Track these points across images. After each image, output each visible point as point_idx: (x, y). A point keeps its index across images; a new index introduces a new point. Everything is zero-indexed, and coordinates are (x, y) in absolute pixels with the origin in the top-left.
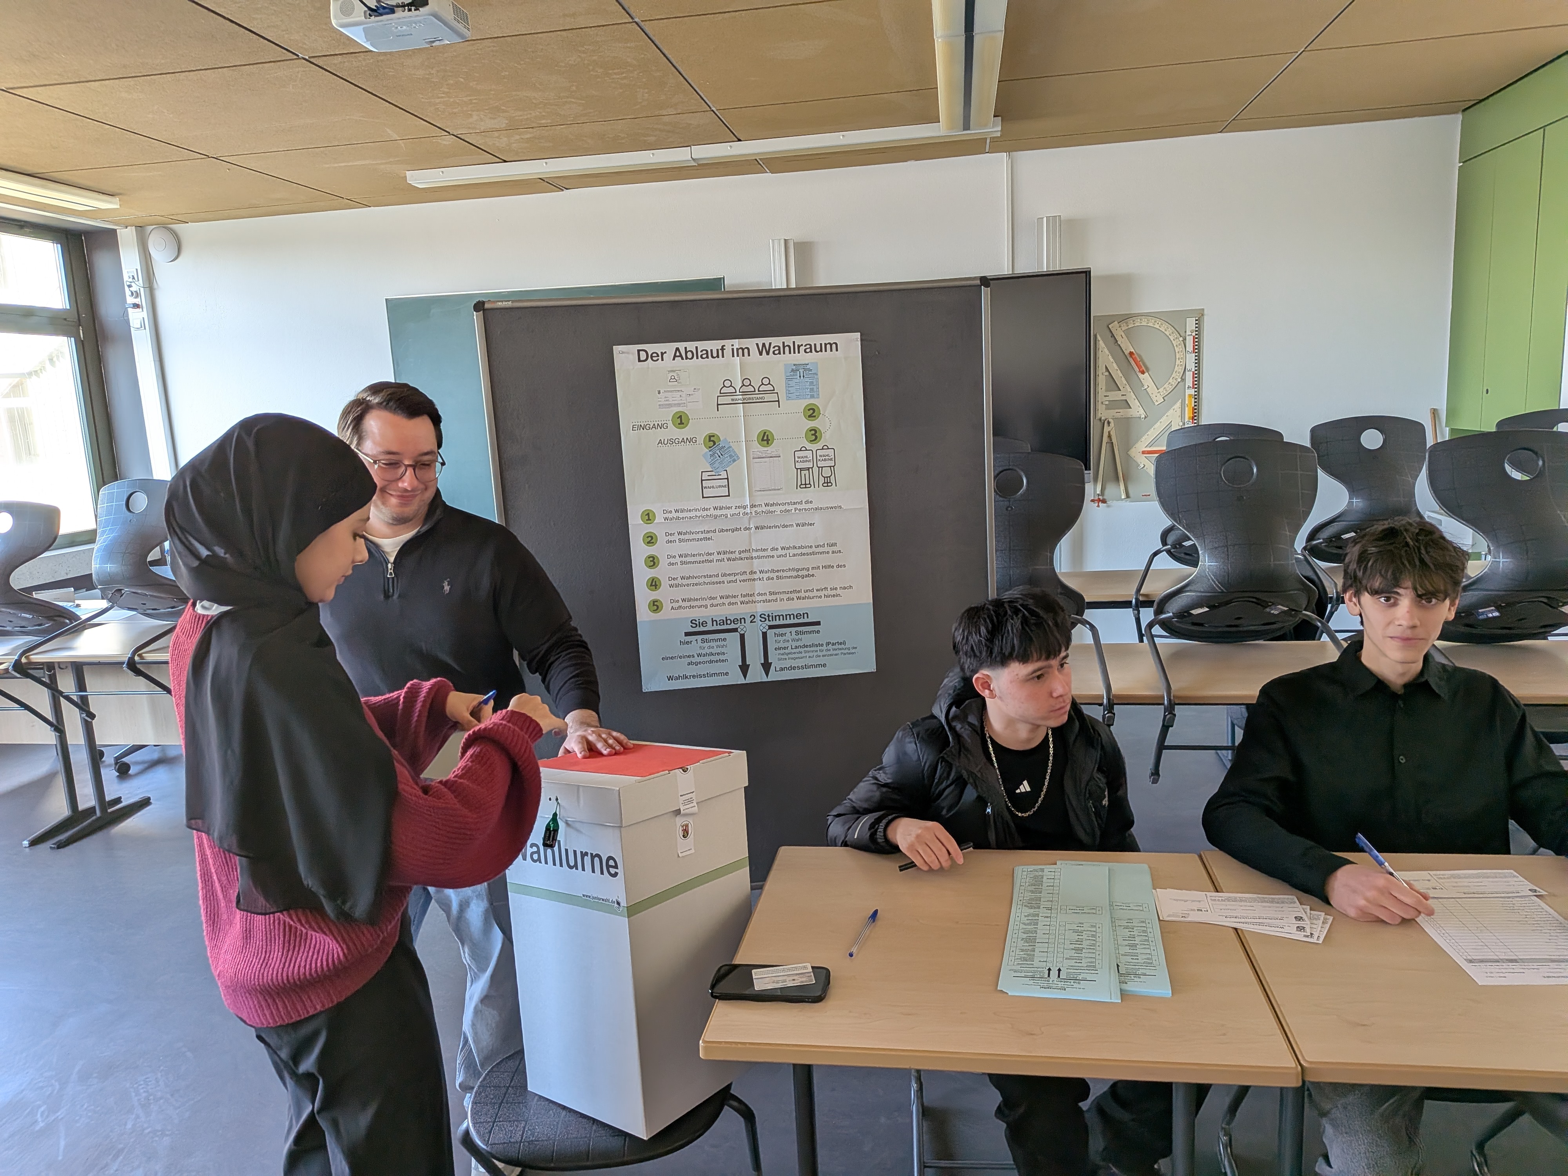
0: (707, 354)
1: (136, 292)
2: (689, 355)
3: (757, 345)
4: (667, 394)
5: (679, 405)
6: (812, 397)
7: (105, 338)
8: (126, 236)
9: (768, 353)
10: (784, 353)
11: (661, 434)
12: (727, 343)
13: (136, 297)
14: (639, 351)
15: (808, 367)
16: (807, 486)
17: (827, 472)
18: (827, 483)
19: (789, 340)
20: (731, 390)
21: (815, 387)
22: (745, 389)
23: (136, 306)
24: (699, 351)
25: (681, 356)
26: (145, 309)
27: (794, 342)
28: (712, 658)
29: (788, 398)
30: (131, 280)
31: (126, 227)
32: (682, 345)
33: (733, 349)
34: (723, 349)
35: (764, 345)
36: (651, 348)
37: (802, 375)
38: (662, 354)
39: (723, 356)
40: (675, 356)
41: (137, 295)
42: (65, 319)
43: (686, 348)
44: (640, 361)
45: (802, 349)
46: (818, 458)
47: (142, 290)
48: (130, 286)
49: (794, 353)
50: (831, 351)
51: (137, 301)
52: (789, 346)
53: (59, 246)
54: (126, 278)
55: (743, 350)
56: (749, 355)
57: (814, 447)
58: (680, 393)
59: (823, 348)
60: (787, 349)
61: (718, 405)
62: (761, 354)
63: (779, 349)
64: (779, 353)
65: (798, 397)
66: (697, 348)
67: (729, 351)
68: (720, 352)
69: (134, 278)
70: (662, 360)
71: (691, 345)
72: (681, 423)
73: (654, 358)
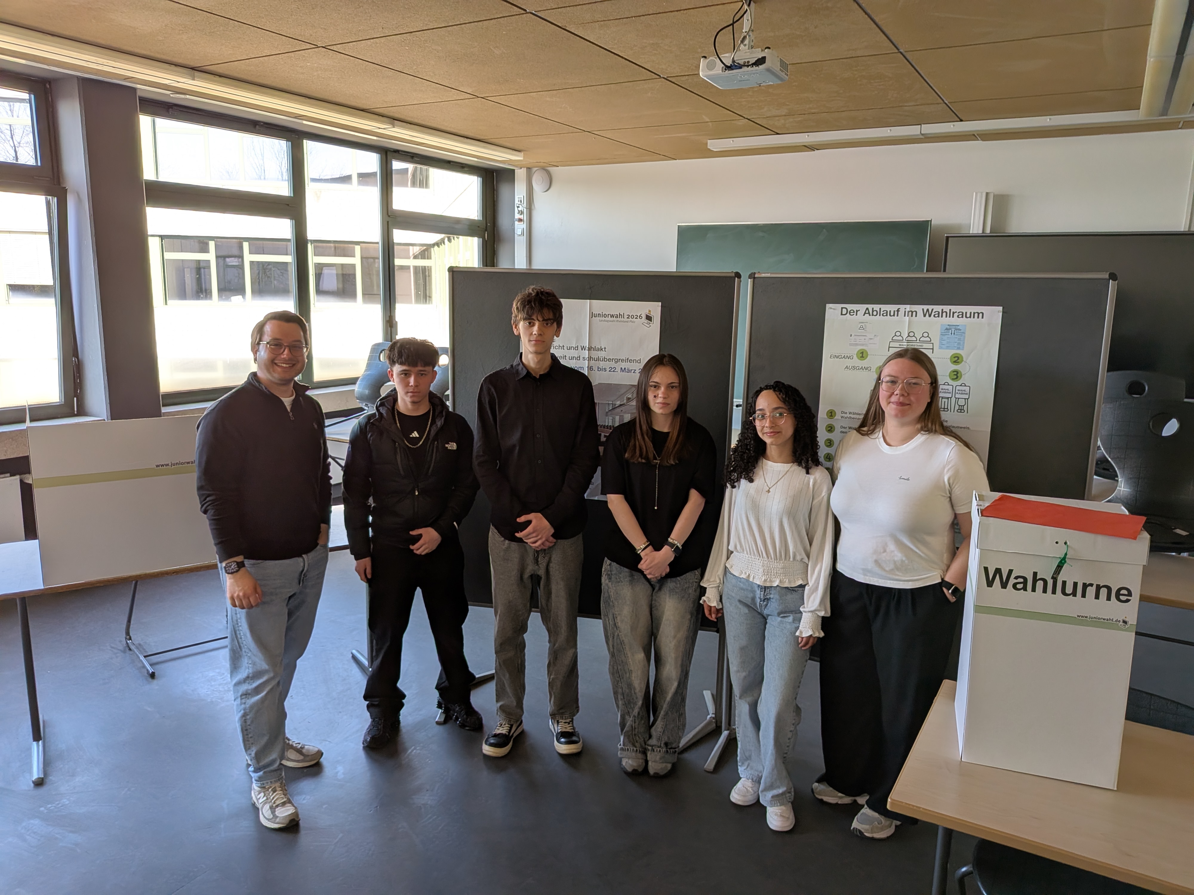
0: (887, 313)
2: (875, 313)
3: (923, 310)
4: (856, 337)
5: (863, 345)
6: (959, 348)
9: (930, 316)
10: (942, 317)
11: (849, 363)
12: (902, 307)
14: (842, 308)
15: (959, 327)
17: (962, 402)
18: (961, 410)
19: (946, 308)
20: (900, 338)
21: (962, 342)
22: (909, 338)
24: (882, 311)
25: (869, 313)
27: (950, 310)
29: (940, 348)
32: (870, 307)
33: (905, 311)
34: (898, 311)
35: (928, 310)
36: (850, 307)
37: (953, 333)
38: (857, 311)
39: (897, 316)
40: (865, 313)
43: (873, 309)
44: (842, 314)
45: (956, 315)
46: (957, 391)
49: (950, 317)
50: (978, 317)
52: (946, 312)
55: (912, 312)
56: (916, 316)
57: (955, 383)
58: (864, 337)
59: (972, 315)
60: (944, 314)
61: (889, 347)
62: (925, 316)
64: (938, 316)
65: (948, 348)
66: (880, 309)
67: (901, 313)
68: (896, 313)
70: (856, 315)
71: (877, 307)
72: (862, 357)
73: (852, 314)
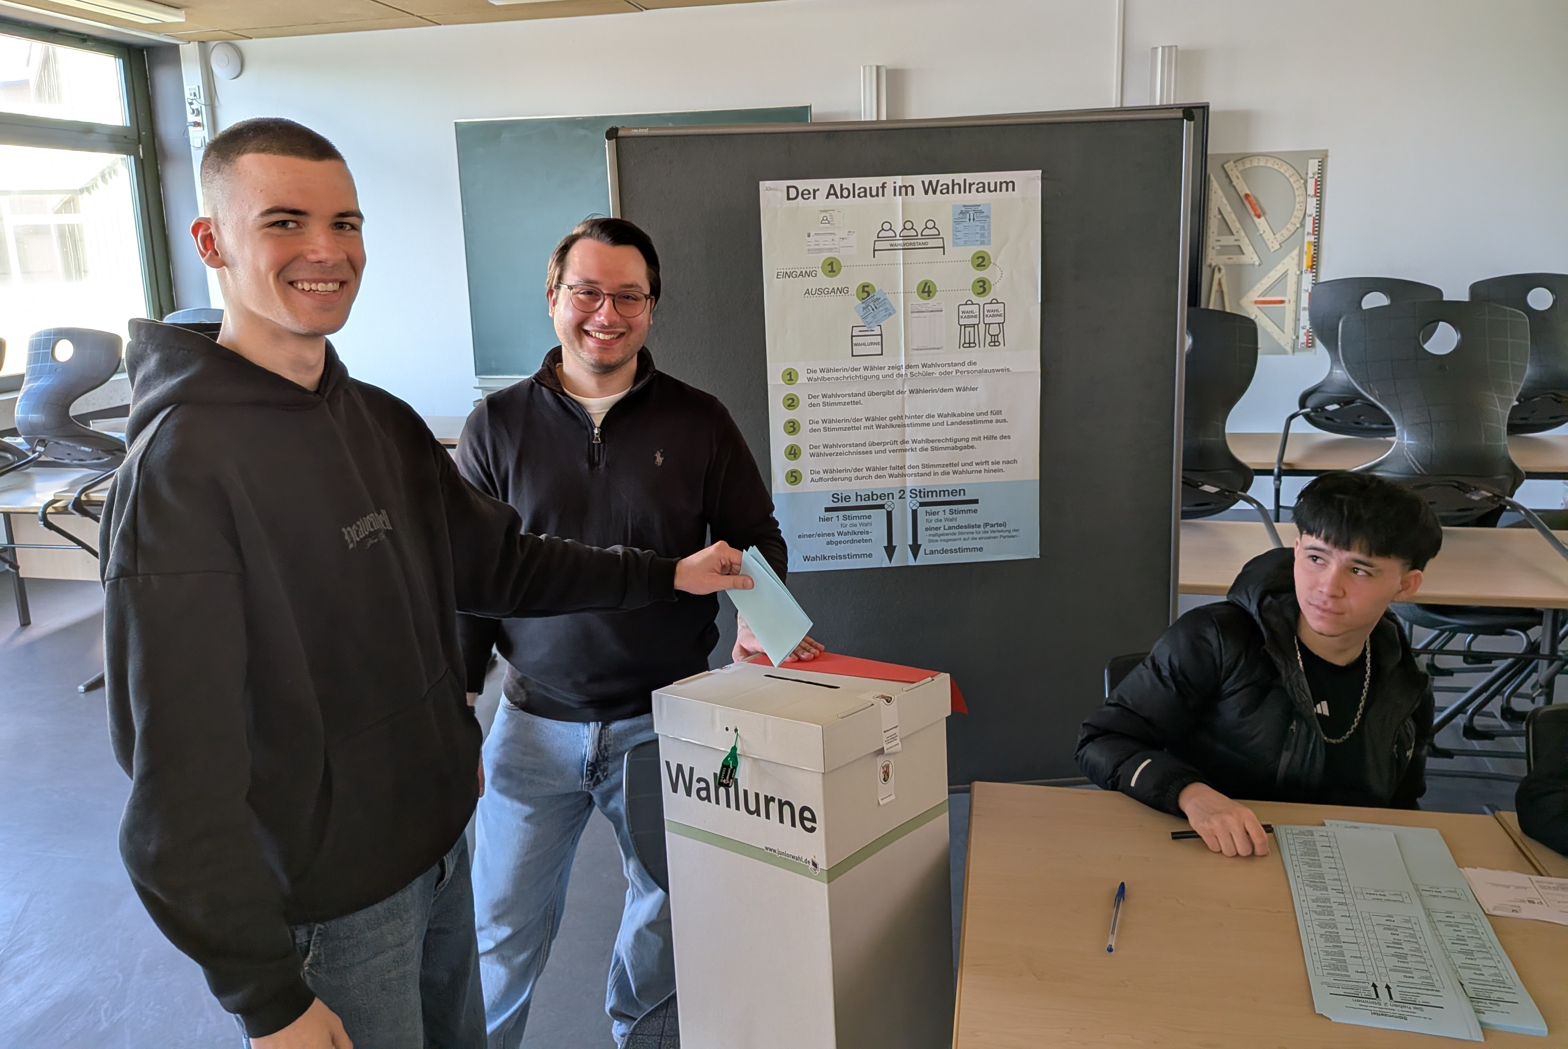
0: (866, 192)
1: (197, 110)
2: (845, 193)
3: (923, 182)
4: (817, 237)
5: (830, 250)
6: (983, 243)
7: (165, 157)
8: (189, 52)
9: (934, 192)
10: (953, 192)
11: (810, 283)
12: (890, 180)
13: (198, 115)
14: (788, 188)
15: (980, 208)
16: (972, 345)
17: (994, 330)
18: (995, 342)
19: (959, 178)
20: (891, 233)
21: (986, 232)
22: (906, 233)
23: (197, 124)
24: (856, 188)
25: (835, 194)
26: (206, 128)
27: (965, 180)
28: (855, 537)
29: (955, 244)
30: (192, 97)
31: (189, 42)
32: (837, 182)
33: (895, 187)
34: (883, 187)
35: (930, 183)
36: (802, 184)
37: (972, 218)
38: (815, 191)
39: (883, 195)
40: (829, 194)
41: (198, 113)
42: (125, 137)
43: (841, 185)
44: (789, 199)
45: (974, 188)
46: (986, 313)
47: (203, 107)
48: (191, 104)
49: (965, 192)
50: (1007, 190)
51: (198, 119)
52: (959, 185)
53: (121, 61)
54: (187, 95)
55: (906, 188)
56: (913, 194)
57: (981, 300)
58: (832, 237)
59: (997, 187)
60: (956, 187)
61: (874, 250)
62: (926, 193)
63: (948, 188)
64: (948, 192)
65: (966, 243)
66: (854, 185)
67: (889, 190)
68: (880, 190)
69: (195, 95)
70: (814, 198)
71: (848, 182)
72: (832, 271)
73: (806, 197)
